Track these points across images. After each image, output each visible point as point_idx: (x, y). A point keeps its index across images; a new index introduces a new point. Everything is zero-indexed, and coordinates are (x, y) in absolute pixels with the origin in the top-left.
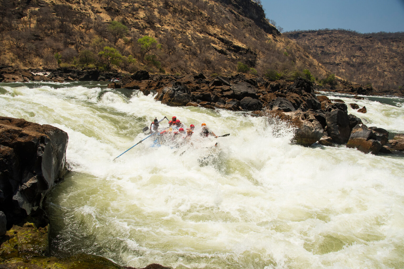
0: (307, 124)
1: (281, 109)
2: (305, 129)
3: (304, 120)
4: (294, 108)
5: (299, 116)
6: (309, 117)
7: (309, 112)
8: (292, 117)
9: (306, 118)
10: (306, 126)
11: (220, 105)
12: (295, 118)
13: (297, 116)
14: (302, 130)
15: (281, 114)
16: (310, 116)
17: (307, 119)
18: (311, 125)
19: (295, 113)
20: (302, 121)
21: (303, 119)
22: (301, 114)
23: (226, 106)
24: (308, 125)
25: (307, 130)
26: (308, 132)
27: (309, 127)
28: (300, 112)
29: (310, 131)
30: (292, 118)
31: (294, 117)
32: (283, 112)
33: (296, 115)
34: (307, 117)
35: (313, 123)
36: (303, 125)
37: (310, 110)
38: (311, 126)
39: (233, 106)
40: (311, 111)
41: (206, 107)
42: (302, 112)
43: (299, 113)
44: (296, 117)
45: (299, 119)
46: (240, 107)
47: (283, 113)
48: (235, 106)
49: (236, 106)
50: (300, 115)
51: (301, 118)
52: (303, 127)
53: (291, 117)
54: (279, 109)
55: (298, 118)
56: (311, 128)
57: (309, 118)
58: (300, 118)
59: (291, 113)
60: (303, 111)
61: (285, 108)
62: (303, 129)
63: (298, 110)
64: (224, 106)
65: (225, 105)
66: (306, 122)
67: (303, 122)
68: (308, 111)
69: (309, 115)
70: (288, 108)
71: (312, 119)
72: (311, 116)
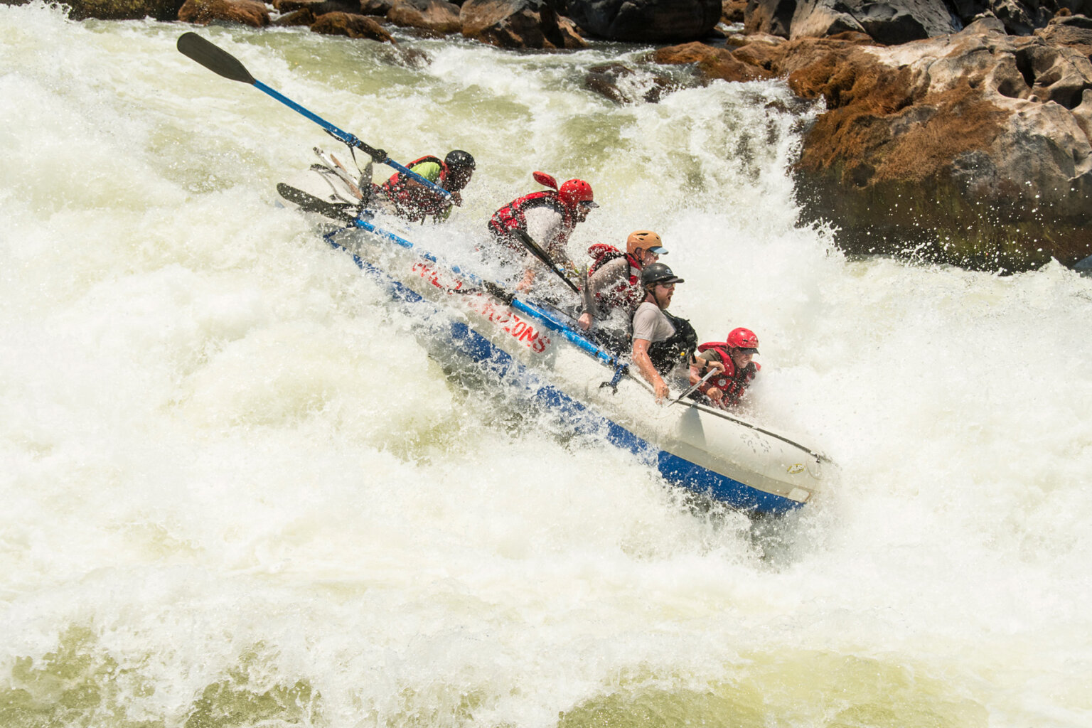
0: (1039, 123)
1: (852, 21)
2: (1027, 157)
3: (1015, 95)
4: (947, 17)
5: (983, 66)
6: (1052, 70)
7: (1057, 37)
8: (928, 78)
9: (1030, 80)
10: (1028, 140)
11: (424, 10)
12: (952, 86)
13: (968, 71)
14: (1002, 164)
15: (854, 57)
16: (1058, 62)
17: (1036, 87)
18: (1070, 127)
19: (950, 49)
20: (1003, 102)
21: (1007, 89)
22: (991, 50)
23: (470, 18)
24: (1047, 129)
25: (1035, 163)
26: (1043, 180)
27: (1051, 145)
28: (985, 40)
29: (1058, 172)
30: (926, 85)
31: (942, 79)
32: (864, 42)
33: (959, 59)
34: (1039, 75)
35: (1079, 110)
36: (1011, 128)
37: (1067, 23)
38: (1070, 138)
39: (518, 15)
40: (1068, 29)
41: (326, 29)
42: (1001, 42)
43: (978, 44)
44: (959, 73)
45: (981, 93)
46: (566, 24)
47: (869, 49)
48: (530, 19)
49: (537, 15)
50: (988, 58)
51: (996, 79)
52: (1004, 148)
53: (920, 82)
54: (838, 29)
55: (975, 84)
56: (1070, 149)
57: (1056, 77)
58: (988, 83)
59: (920, 53)
60: (1010, 31)
61: (882, 19)
62: (1010, 158)
63: (976, 26)
64: (455, 19)
65: (463, 12)
66: (1032, 111)
67: (1007, 113)
68: (1049, 28)
69: (1052, 59)
70: (902, 12)
71: (1078, 82)
72: (1066, 66)
